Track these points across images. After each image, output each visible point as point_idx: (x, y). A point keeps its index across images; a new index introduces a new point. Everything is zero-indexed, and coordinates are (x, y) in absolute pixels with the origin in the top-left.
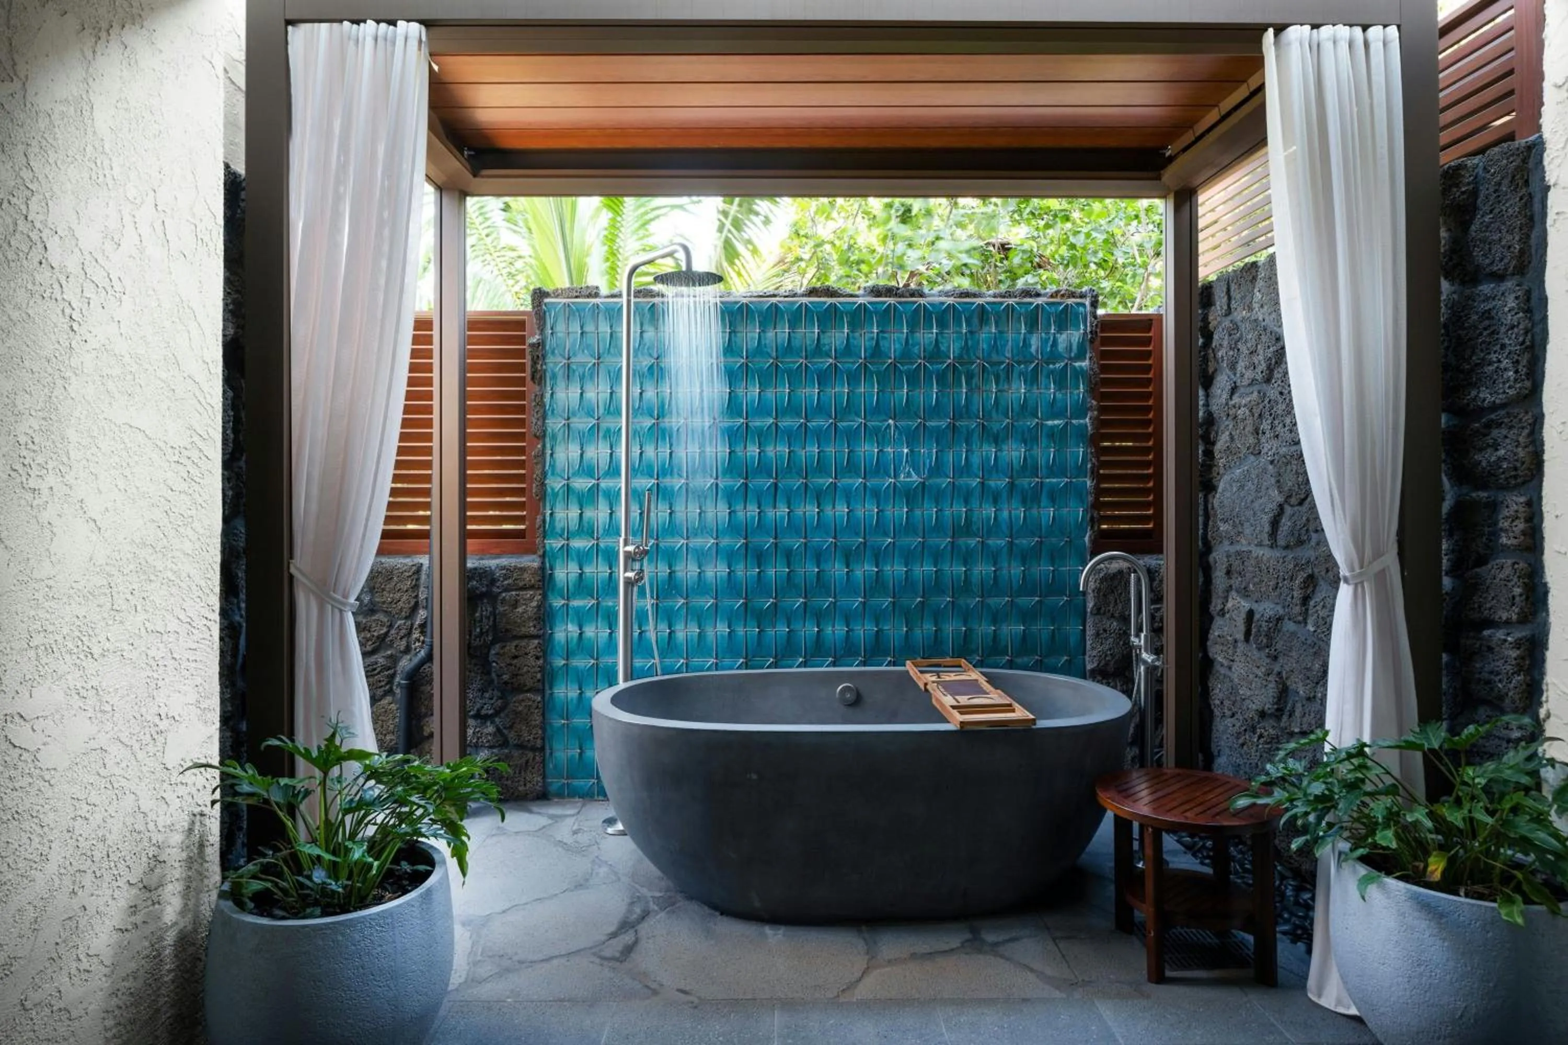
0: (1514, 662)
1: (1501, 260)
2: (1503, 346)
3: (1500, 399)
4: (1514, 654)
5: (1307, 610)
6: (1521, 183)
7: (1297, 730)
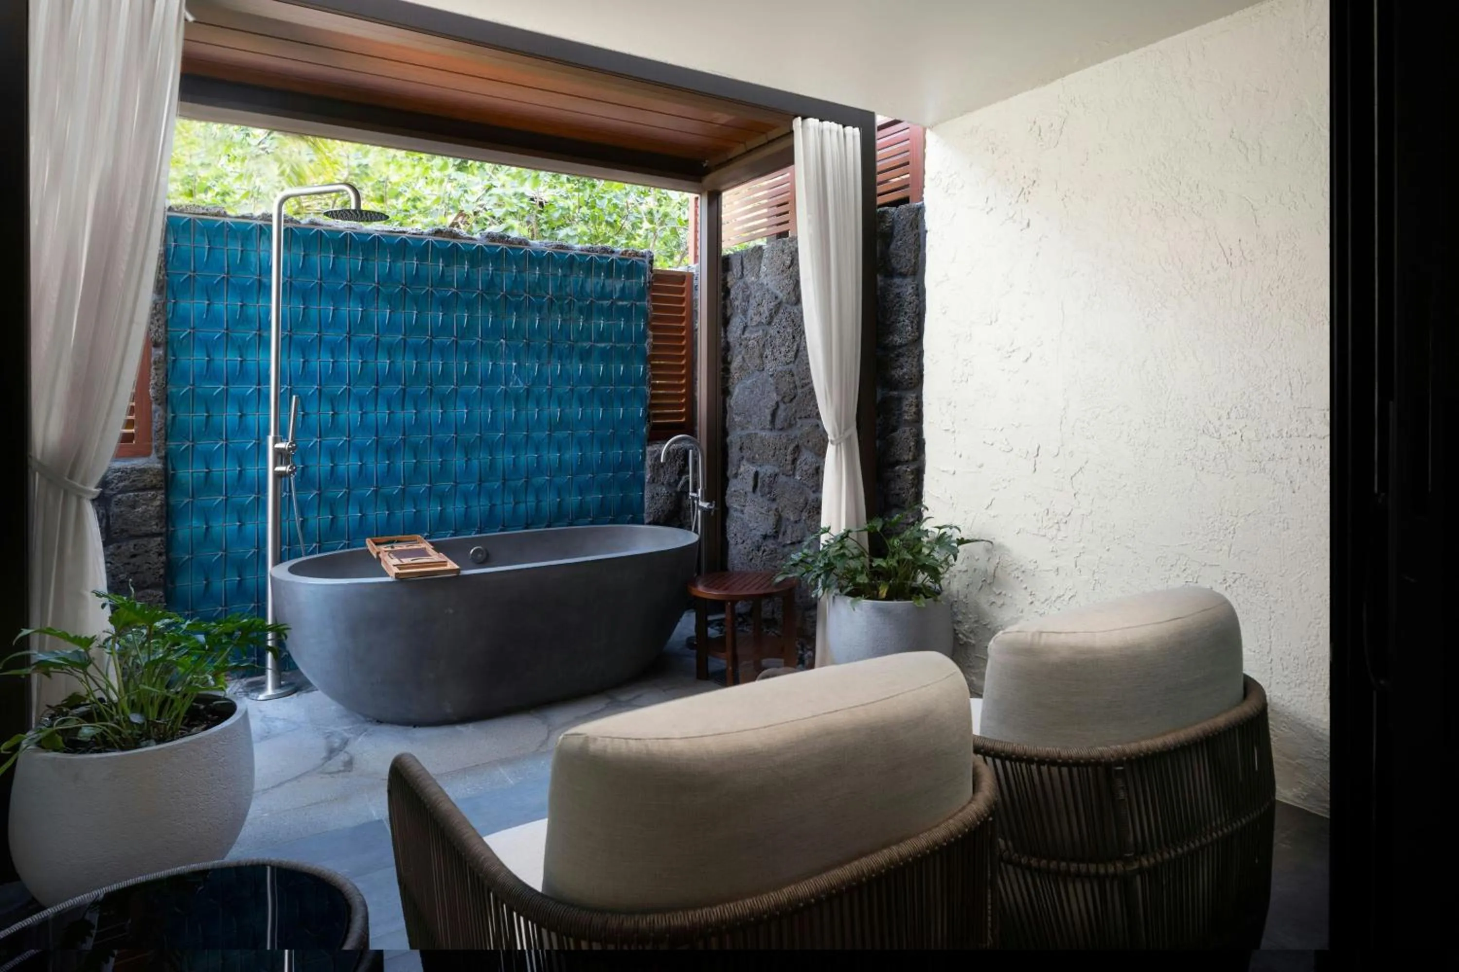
0: (910, 482)
1: (906, 267)
2: (906, 313)
3: (904, 341)
4: (911, 477)
5: (795, 468)
6: (915, 227)
7: (789, 542)
